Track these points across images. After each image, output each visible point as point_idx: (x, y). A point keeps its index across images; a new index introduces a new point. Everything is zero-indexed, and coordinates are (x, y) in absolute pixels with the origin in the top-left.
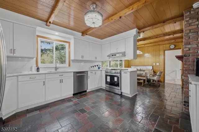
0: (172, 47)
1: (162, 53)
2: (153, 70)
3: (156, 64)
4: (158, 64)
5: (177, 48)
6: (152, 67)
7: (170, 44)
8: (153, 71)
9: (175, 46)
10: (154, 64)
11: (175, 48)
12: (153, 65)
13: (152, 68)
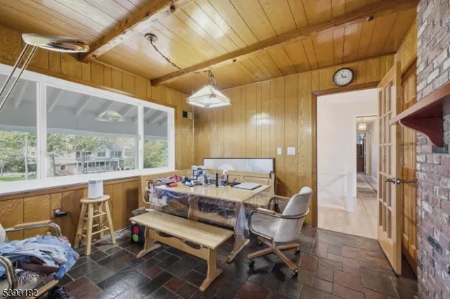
0: (344, 77)
1: (305, 104)
2: (273, 176)
3: (284, 151)
4: (291, 151)
5: (360, 81)
6: (271, 161)
7: (335, 65)
8: (276, 179)
9: (355, 75)
10: (279, 151)
11: (354, 84)
12: (274, 157)
13: (272, 169)
